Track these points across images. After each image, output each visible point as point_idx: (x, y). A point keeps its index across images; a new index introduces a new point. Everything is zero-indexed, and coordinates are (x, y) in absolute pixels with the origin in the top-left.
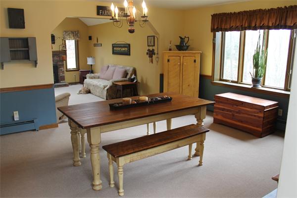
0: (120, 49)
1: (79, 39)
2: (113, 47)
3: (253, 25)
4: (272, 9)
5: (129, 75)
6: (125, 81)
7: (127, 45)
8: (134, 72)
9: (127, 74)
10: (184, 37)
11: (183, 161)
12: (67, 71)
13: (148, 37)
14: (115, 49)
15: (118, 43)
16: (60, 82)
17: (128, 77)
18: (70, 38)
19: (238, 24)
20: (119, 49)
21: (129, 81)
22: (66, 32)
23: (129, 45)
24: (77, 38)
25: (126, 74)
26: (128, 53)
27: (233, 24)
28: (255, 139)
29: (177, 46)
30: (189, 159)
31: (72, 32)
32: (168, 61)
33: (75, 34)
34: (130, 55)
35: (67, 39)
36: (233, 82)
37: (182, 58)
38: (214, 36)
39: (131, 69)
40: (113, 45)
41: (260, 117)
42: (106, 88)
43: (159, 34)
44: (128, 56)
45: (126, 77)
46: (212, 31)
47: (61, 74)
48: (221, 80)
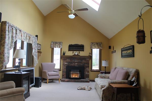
0: (126, 52)
1: (102, 48)
2: (122, 51)
5: (131, 77)
6: (124, 83)
7: (132, 47)
8: (137, 73)
9: (129, 76)
12: (91, 71)
14: (123, 52)
16: (85, 79)
17: (129, 79)
18: (95, 48)
21: (128, 83)
22: (92, 43)
24: (100, 48)
25: (127, 75)
26: (132, 55)
31: (97, 44)
33: (99, 45)
34: (134, 56)
35: (93, 48)
39: (134, 71)
40: (122, 49)
42: (103, 89)
44: (133, 58)
45: (127, 79)
47: (86, 73)
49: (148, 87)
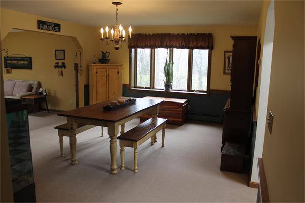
2: (6, 60)
3: (165, 44)
4: (178, 34)
5: (34, 89)
7: (28, 59)
8: (39, 85)
9: (32, 88)
10: (105, 52)
11: (148, 147)
13: (56, 51)
14: (8, 62)
15: (12, 56)
17: (34, 91)
19: (152, 43)
20: (16, 62)
21: (36, 95)
23: (30, 58)
25: (30, 88)
26: (29, 67)
27: (148, 43)
28: (177, 127)
29: (99, 59)
30: (152, 145)
32: (96, 72)
34: (31, 68)
36: (146, 88)
37: (107, 70)
38: (130, 52)
39: (36, 83)
40: (5, 57)
41: (180, 111)
43: (82, 49)
44: (30, 70)
45: (31, 91)
46: (128, 48)
48: (135, 87)
49: (53, 95)
